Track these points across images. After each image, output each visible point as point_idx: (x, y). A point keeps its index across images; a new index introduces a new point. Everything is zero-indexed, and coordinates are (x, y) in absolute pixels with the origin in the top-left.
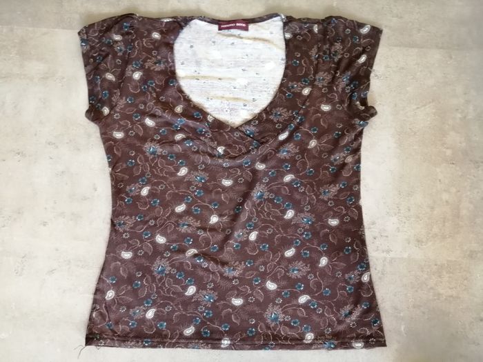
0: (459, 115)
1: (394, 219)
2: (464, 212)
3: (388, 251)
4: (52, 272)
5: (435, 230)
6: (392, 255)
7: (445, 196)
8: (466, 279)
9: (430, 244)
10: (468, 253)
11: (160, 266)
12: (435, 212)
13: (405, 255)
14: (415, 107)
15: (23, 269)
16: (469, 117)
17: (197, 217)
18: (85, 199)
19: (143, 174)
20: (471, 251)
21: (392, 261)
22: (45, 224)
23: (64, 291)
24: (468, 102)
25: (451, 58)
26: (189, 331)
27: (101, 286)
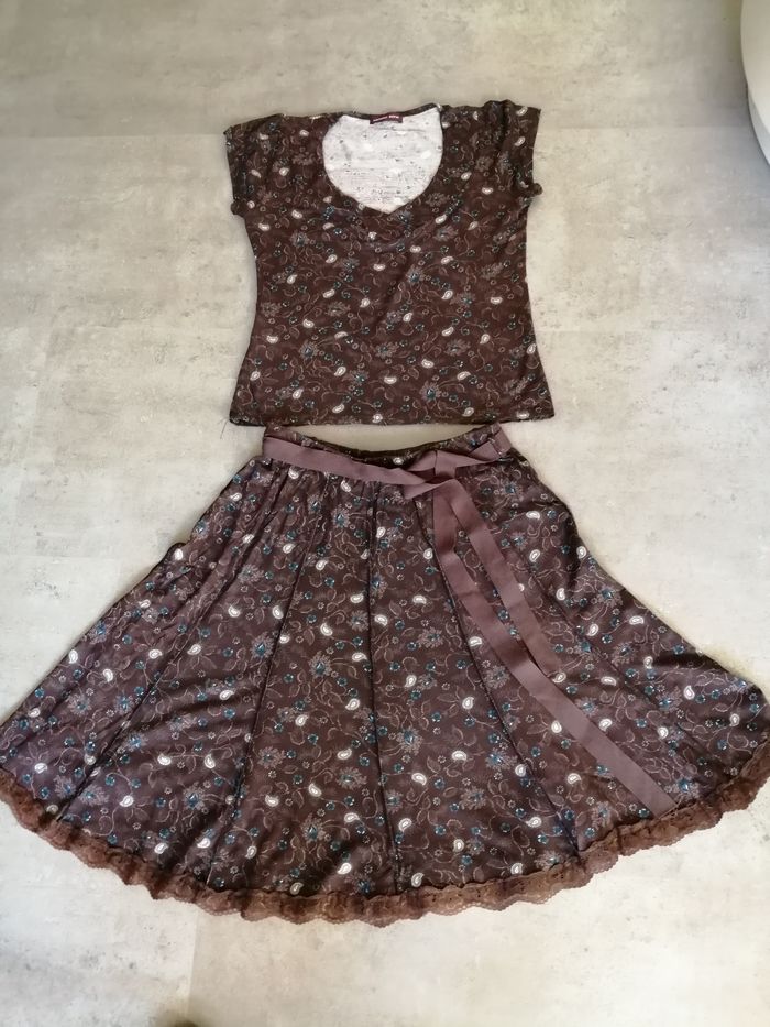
0: (637, 190)
1: (564, 294)
2: (644, 284)
3: (557, 326)
4: (193, 359)
5: (611, 302)
6: (562, 329)
7: (622, 270)
8: (647, 349)
9: (605, 316)
10: (650, 324)
11: (307, 349)
12: (611, 286)
13: (577, 329)
14: (587, 185)
15: (163, 357)
16: (650, 191)
17: (346, 302)
18: (228, 289)
19: (290, 263)
20: (653, 322)
21: (562, 335)
22: (187, 315)
23: (207, 376)
24: (648, 177)
25: (628, 135)
26: (338, 409)
27: (246, 367)
